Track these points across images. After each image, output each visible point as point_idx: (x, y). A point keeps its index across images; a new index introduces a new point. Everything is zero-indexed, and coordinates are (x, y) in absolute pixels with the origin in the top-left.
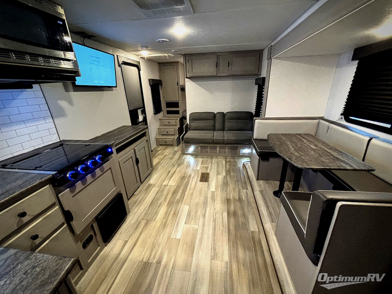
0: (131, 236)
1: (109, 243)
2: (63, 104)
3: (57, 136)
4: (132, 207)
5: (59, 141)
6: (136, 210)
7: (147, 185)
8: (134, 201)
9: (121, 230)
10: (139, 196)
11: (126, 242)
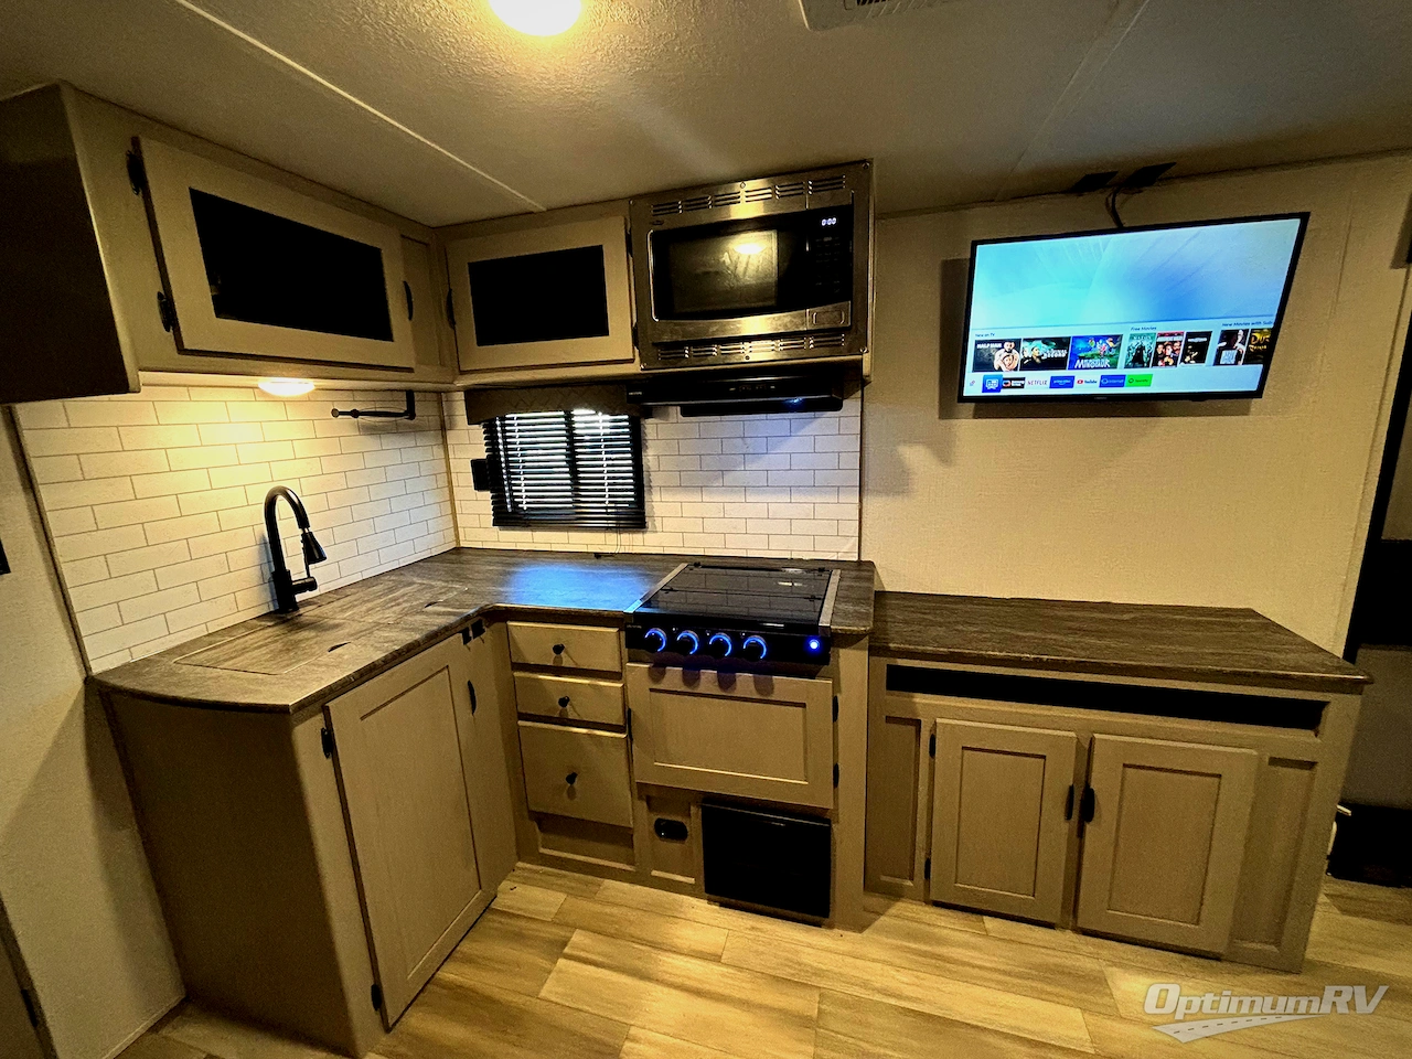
0: (740, 969)
1: (722, 905)
2: (915, 456)
3: (854, 545)
4: (888, 931)
5: (856, 559)
6: (874, 952)
7: (1088, 964)
8: (936, 930)
9: (769, 927)
10: (980, 941)
11: (715, 958)
